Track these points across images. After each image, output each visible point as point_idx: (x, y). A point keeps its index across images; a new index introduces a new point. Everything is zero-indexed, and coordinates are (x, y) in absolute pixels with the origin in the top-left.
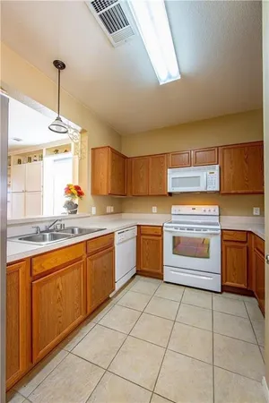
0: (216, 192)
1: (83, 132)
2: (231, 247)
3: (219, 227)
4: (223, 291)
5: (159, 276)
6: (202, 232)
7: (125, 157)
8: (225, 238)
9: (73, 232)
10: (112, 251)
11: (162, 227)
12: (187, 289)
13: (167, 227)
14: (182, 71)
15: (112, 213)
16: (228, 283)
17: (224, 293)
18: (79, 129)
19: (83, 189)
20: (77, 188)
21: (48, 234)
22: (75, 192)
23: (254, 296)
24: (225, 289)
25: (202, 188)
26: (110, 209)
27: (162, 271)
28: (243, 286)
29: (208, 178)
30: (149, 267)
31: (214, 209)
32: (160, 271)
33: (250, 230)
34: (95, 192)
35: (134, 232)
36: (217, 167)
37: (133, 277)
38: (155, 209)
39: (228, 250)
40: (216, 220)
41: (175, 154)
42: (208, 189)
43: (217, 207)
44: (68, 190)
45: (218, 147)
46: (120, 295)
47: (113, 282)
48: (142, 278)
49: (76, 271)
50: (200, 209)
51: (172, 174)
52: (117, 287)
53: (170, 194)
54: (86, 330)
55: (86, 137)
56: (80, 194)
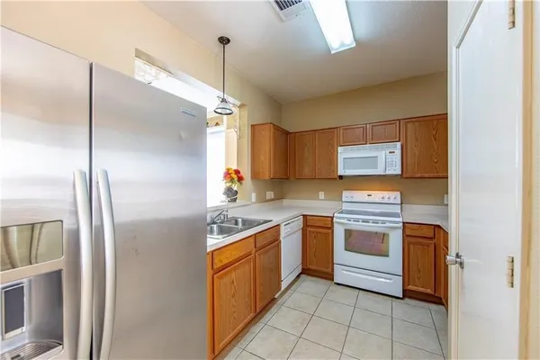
0: (396, 175)
1: (241, 106)
2: (414, 244)
3: (400, 219)
4: (404, 296)
5: (328, 276)
6: (380, 225)
7: (287, 133)
8: (408, 232)
9: (236, 223)
10: (278, 246)
11: (332, 218)
12: (361, 292)
13: (337, 218)
14: (357, 36)
15: (272, 200)
16: (410, 287)
17: (407, 300)
18: (238, 103)
19: (242, 174)
20: (237, 172)
21: (215, 226)
22: (235, 176)
23: (443, 305)
24: (407, 294)
25: (379, 171)
26: (270, 195)
27: (333, 271)
28: (429, 291)
29: (387, 159)
30: (317, 266)
31: (394, 196)
32: (329, 270)
33: (438, 223)
34: (255, 176)
35: (299, 223)
36: (399, 144)
37: (298, 276)
38: (322, 195)
39: (412, 246)
40: (397, 209)
41: (346, 128)
42: (388, 173)
43: (398, 194)
44: (228, 174)
45: (399, 120)
46: (286, 296)
47: (280, 281)
48: (309, 278)
49: (247, 267)
50: (377, 196)
51: (343, 153)
52: (284, 286)
53: (341, 177)
54: (256, 329)
55: (245, 113)
56: (240, 179)
